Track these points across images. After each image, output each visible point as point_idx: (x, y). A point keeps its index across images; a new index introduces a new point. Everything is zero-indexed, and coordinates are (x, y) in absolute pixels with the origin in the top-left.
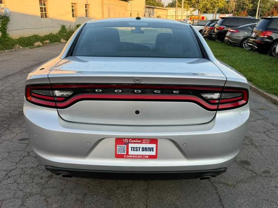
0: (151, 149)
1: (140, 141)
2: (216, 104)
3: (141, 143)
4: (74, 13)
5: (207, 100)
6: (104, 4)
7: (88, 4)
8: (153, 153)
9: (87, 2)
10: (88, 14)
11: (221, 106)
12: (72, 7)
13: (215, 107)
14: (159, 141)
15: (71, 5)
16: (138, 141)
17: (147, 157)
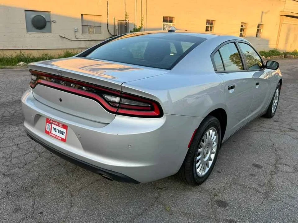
0: (63, 133)
1: (58, 124)
2: (116, 107)
3: (58, 126)
4: (242, 33)
5: (108, 102)
6: (282, 24)
7: (262, 24)
8: (64, 137)
9: (261, 22)
10: (260, 35)
11: (120, 111)
12: (242, 26)
13: (115, 110)
14: (69, 128)
15: (240, 24)
16: (57, 124)
17: (60, 139)
